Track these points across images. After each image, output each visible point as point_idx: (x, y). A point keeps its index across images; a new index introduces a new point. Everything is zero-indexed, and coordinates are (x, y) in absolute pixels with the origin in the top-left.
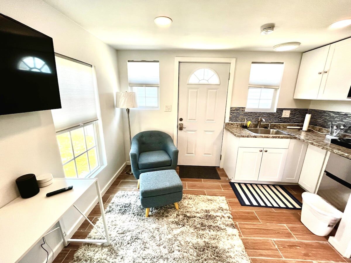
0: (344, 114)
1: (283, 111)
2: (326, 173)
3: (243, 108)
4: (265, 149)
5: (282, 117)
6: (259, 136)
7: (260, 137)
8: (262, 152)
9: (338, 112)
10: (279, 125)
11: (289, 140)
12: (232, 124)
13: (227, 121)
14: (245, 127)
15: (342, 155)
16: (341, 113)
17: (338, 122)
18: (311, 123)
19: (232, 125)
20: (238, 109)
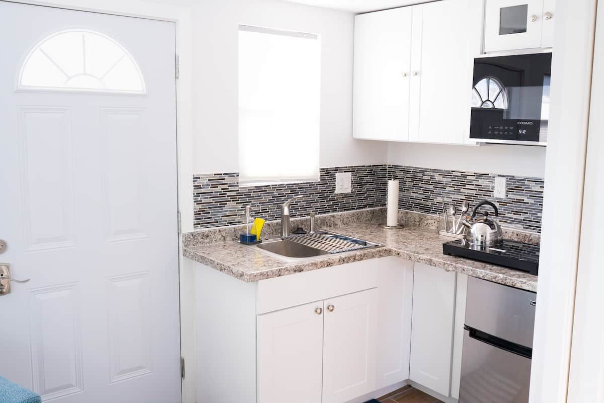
0: (459, 174)
1: (337, 175)
2: (468, 332)
3: (231, 175)
4: (327, 303)
5: (336, 192)
6: (308, 265)
7: (311, 268)
8: (322, 314)
9: (448, 172)
10: (332, 219)
11: (376, 260)
12: (207, 236)
13: (188, 226)
14: (249, 240)
15: (494, 280)
16: (455, 174)
17: (453, 196)
18: (403, 204)
19: (208, 240)
20: (217, 180)
